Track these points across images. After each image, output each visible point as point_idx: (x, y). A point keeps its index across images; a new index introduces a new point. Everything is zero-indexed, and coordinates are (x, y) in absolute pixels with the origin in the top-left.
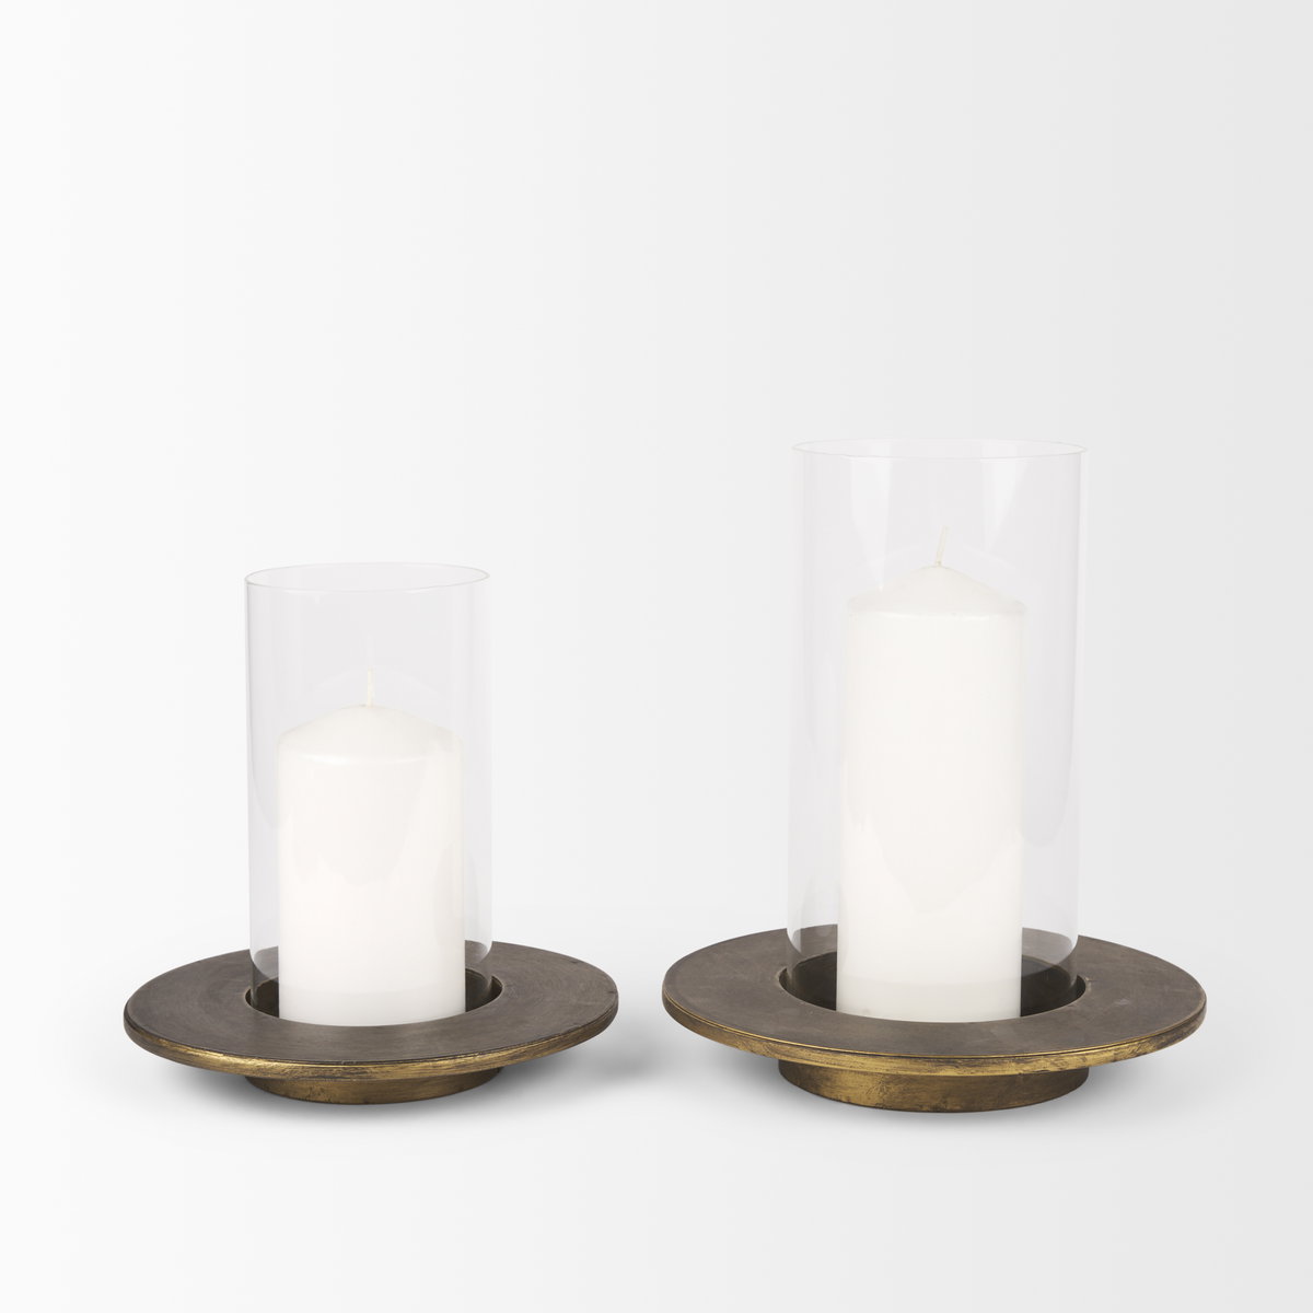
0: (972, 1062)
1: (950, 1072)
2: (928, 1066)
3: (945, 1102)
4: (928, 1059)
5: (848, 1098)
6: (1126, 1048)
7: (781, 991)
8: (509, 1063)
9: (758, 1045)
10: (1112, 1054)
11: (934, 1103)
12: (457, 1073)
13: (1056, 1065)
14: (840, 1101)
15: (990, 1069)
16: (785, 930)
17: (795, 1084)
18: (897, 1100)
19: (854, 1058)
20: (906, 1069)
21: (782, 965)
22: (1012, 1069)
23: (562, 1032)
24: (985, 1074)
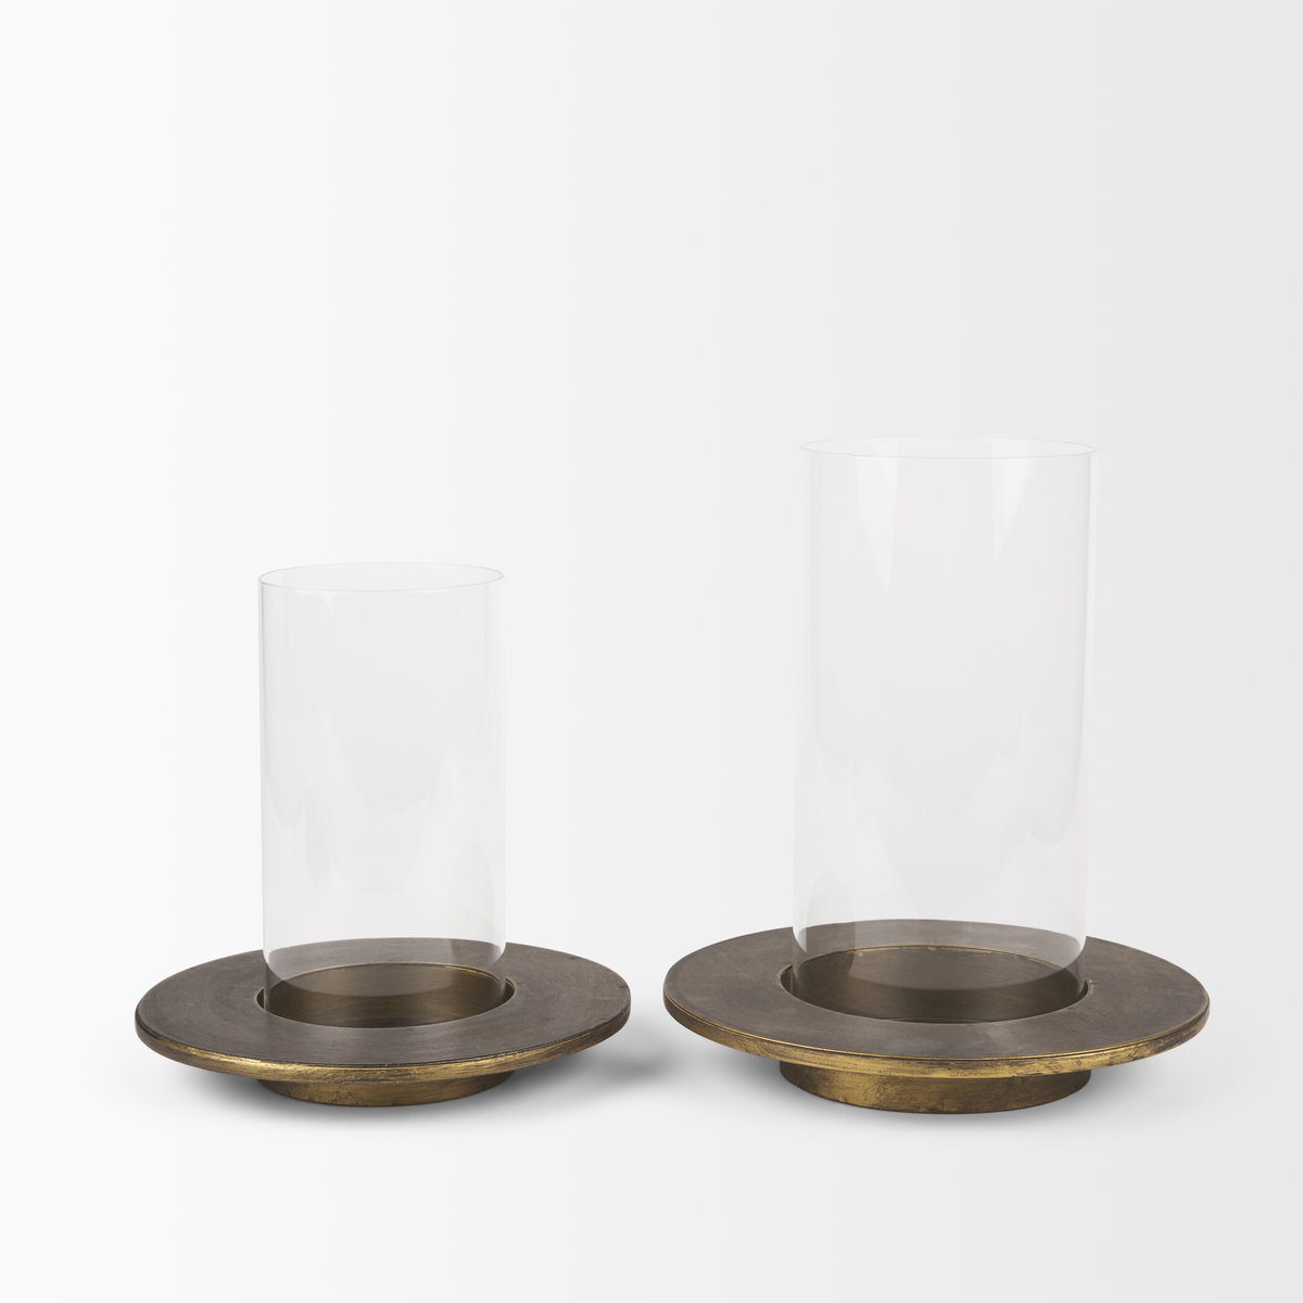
0: (964, 1064)
1: (942, 1074)
2: (921, 1067)
3: (942, 1104)
4: (921, 1061)
5: (845, 1098)
6: (1122, 1052)
7: (781, 990)
8: (546, 1060)
9: (752, 1044)
10: (1108, 1057)
11: (931, 1104)
12: (498, 1071)
13: (1050, 1068)
14: (838, 1101)
15: (983, 1071)
16: (791, 928)
17: (794, 1084)
18: (894, 1101)
19: (847, 1059)
20: (898, 1070)
21: (787, 964)
22: (1005, 1072)
23: (592, 1027)
24: (978, 1076)
